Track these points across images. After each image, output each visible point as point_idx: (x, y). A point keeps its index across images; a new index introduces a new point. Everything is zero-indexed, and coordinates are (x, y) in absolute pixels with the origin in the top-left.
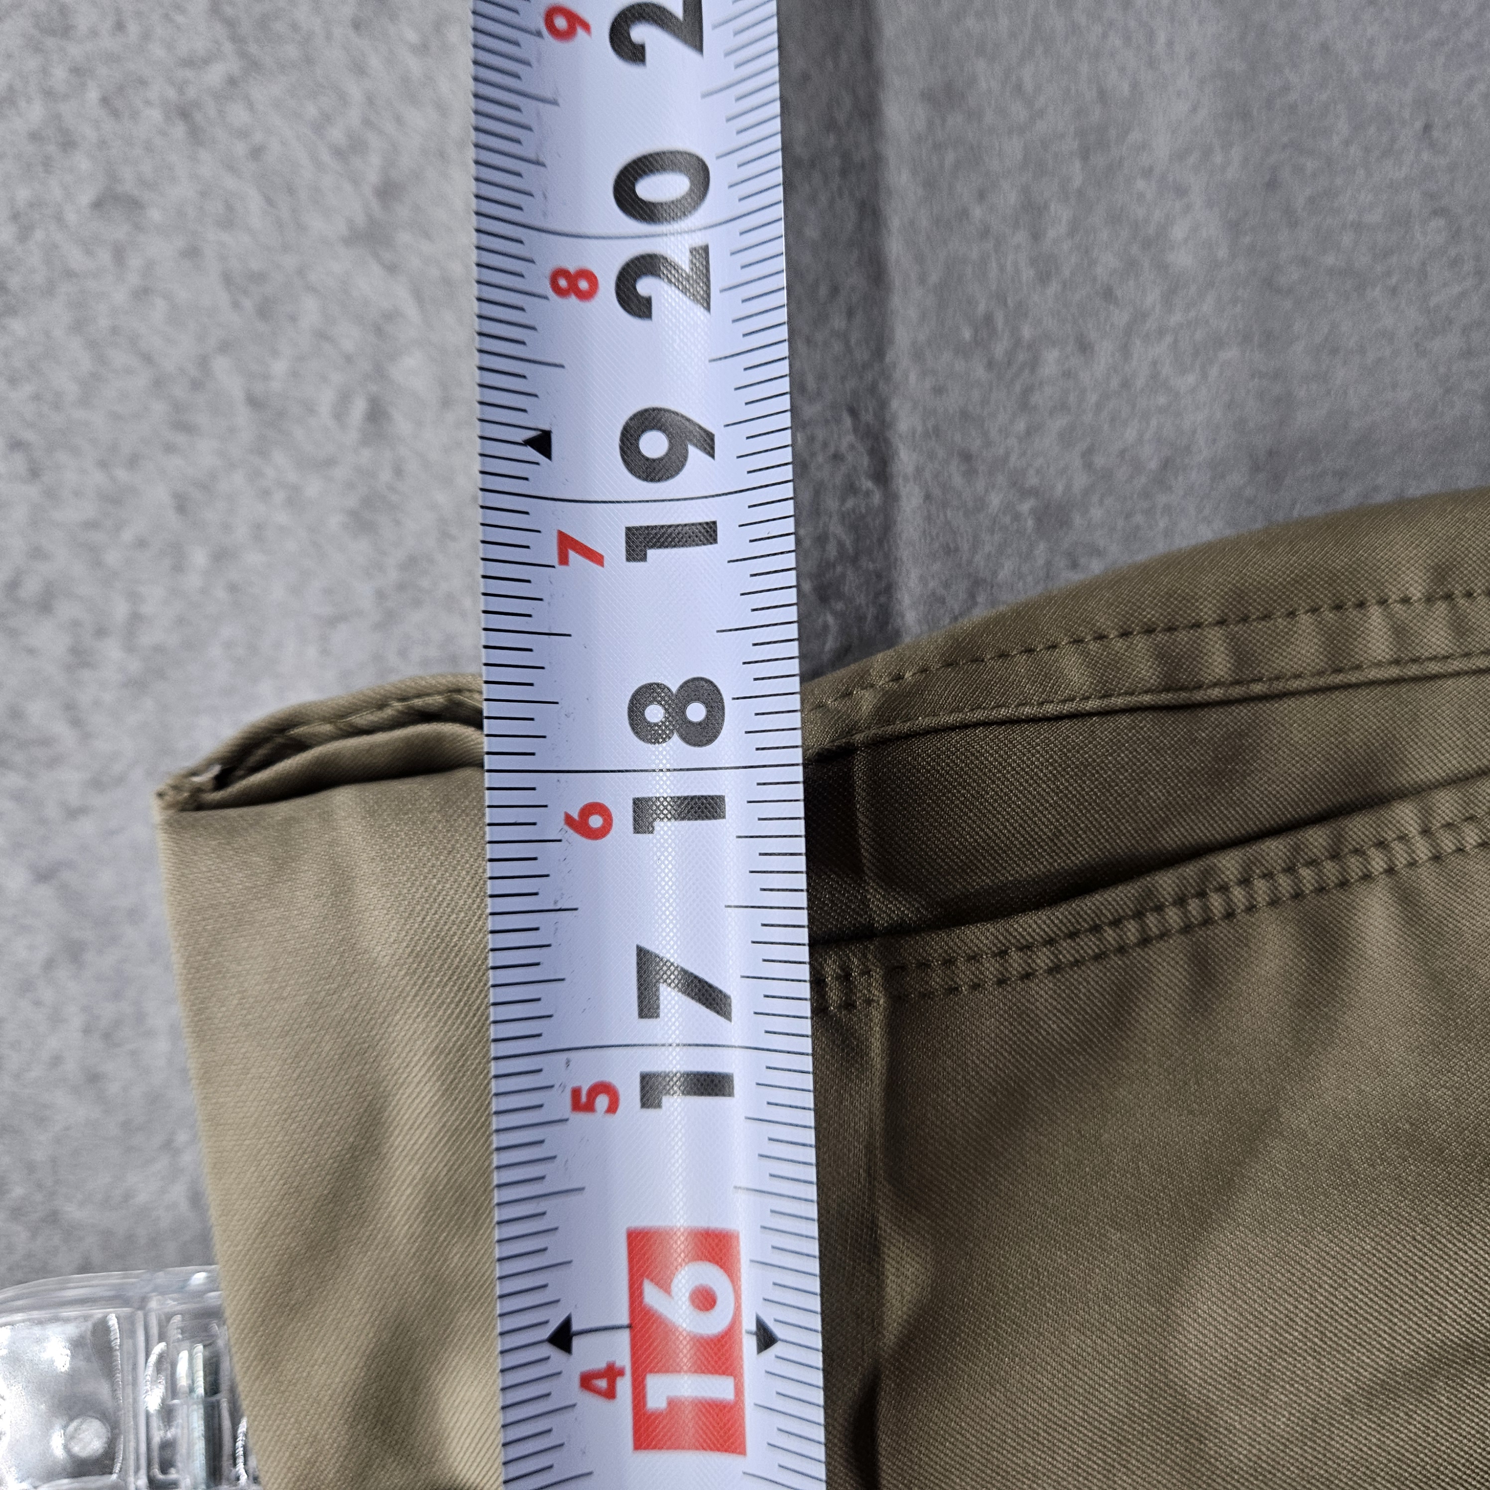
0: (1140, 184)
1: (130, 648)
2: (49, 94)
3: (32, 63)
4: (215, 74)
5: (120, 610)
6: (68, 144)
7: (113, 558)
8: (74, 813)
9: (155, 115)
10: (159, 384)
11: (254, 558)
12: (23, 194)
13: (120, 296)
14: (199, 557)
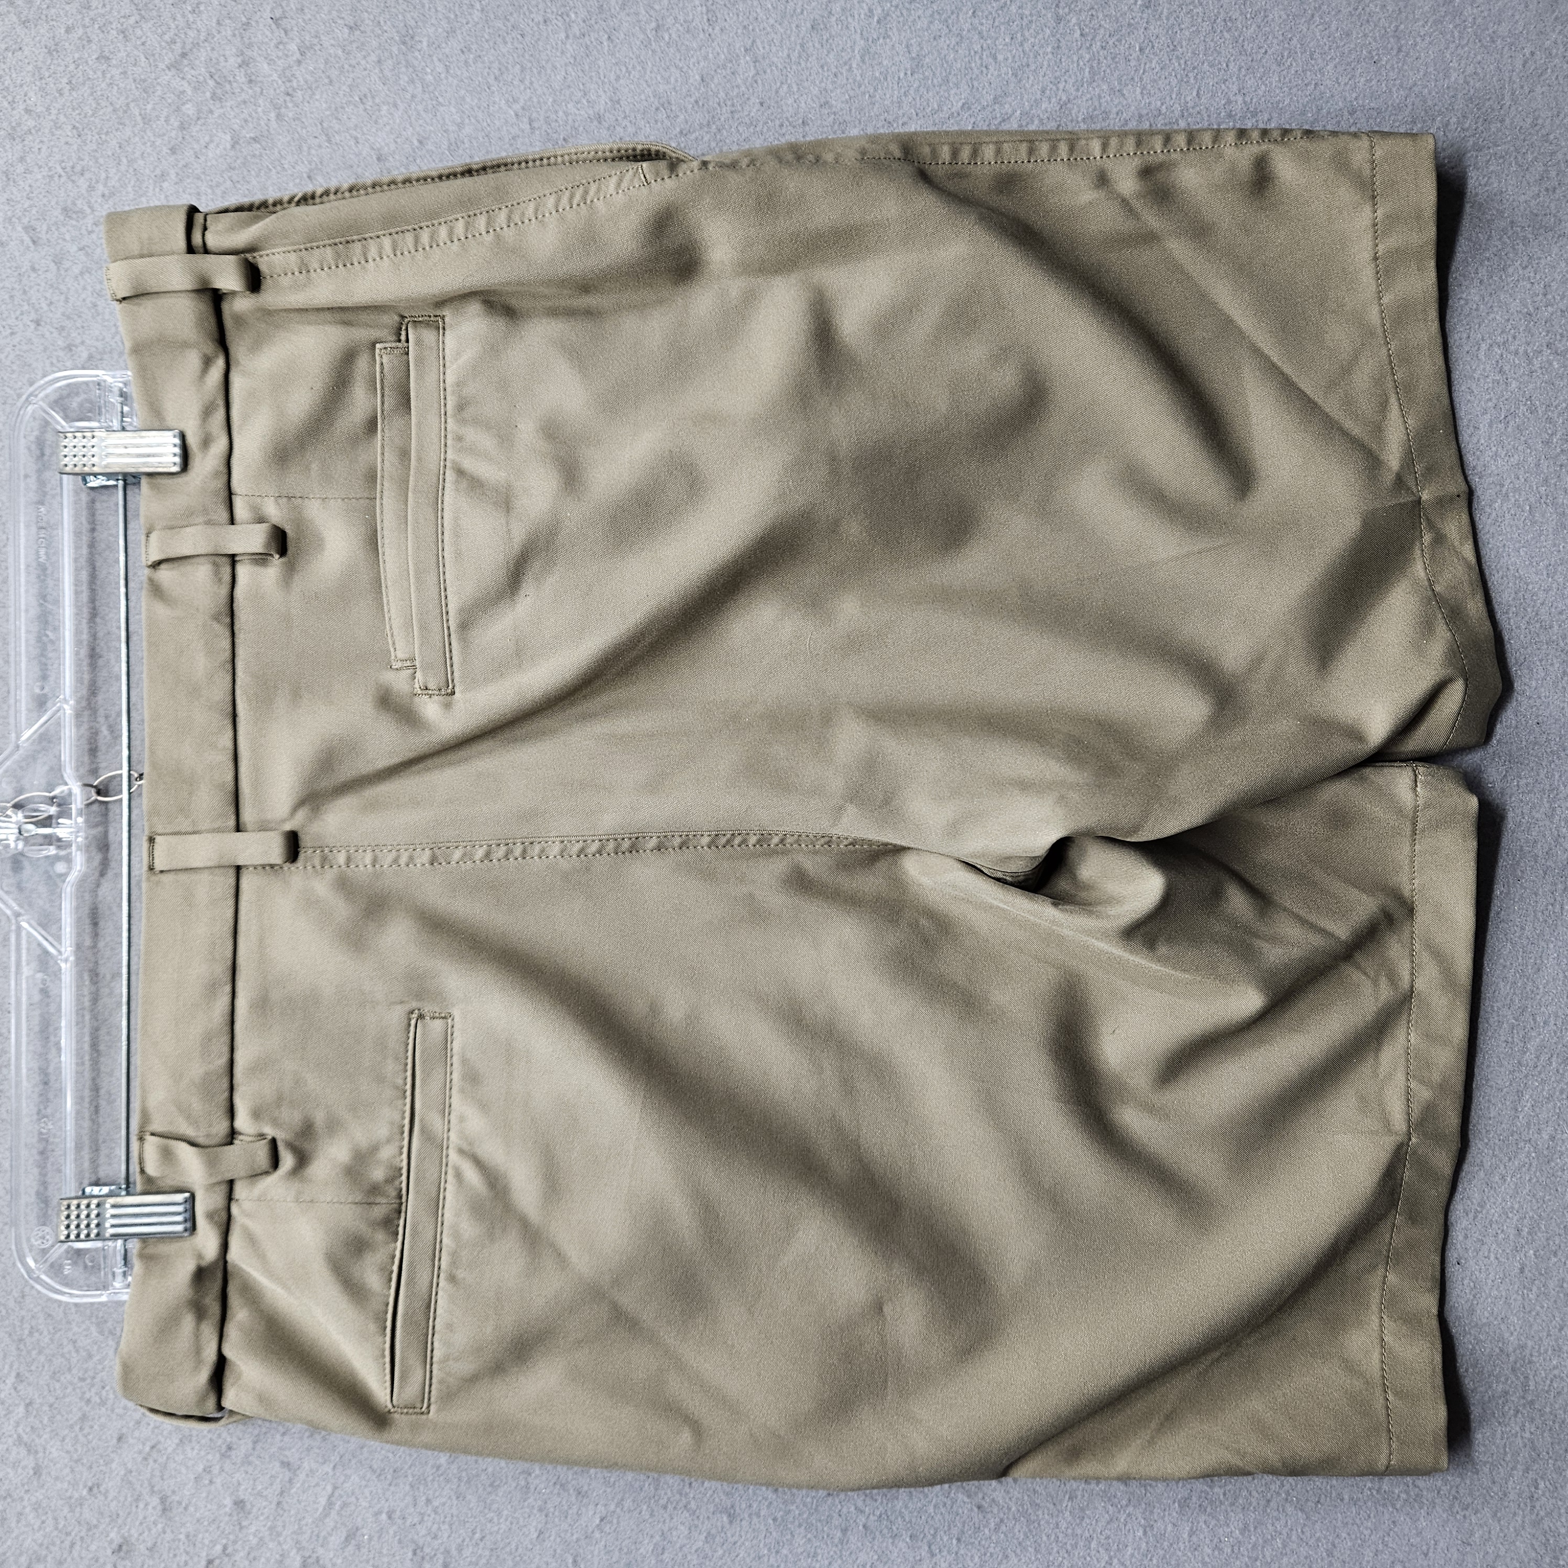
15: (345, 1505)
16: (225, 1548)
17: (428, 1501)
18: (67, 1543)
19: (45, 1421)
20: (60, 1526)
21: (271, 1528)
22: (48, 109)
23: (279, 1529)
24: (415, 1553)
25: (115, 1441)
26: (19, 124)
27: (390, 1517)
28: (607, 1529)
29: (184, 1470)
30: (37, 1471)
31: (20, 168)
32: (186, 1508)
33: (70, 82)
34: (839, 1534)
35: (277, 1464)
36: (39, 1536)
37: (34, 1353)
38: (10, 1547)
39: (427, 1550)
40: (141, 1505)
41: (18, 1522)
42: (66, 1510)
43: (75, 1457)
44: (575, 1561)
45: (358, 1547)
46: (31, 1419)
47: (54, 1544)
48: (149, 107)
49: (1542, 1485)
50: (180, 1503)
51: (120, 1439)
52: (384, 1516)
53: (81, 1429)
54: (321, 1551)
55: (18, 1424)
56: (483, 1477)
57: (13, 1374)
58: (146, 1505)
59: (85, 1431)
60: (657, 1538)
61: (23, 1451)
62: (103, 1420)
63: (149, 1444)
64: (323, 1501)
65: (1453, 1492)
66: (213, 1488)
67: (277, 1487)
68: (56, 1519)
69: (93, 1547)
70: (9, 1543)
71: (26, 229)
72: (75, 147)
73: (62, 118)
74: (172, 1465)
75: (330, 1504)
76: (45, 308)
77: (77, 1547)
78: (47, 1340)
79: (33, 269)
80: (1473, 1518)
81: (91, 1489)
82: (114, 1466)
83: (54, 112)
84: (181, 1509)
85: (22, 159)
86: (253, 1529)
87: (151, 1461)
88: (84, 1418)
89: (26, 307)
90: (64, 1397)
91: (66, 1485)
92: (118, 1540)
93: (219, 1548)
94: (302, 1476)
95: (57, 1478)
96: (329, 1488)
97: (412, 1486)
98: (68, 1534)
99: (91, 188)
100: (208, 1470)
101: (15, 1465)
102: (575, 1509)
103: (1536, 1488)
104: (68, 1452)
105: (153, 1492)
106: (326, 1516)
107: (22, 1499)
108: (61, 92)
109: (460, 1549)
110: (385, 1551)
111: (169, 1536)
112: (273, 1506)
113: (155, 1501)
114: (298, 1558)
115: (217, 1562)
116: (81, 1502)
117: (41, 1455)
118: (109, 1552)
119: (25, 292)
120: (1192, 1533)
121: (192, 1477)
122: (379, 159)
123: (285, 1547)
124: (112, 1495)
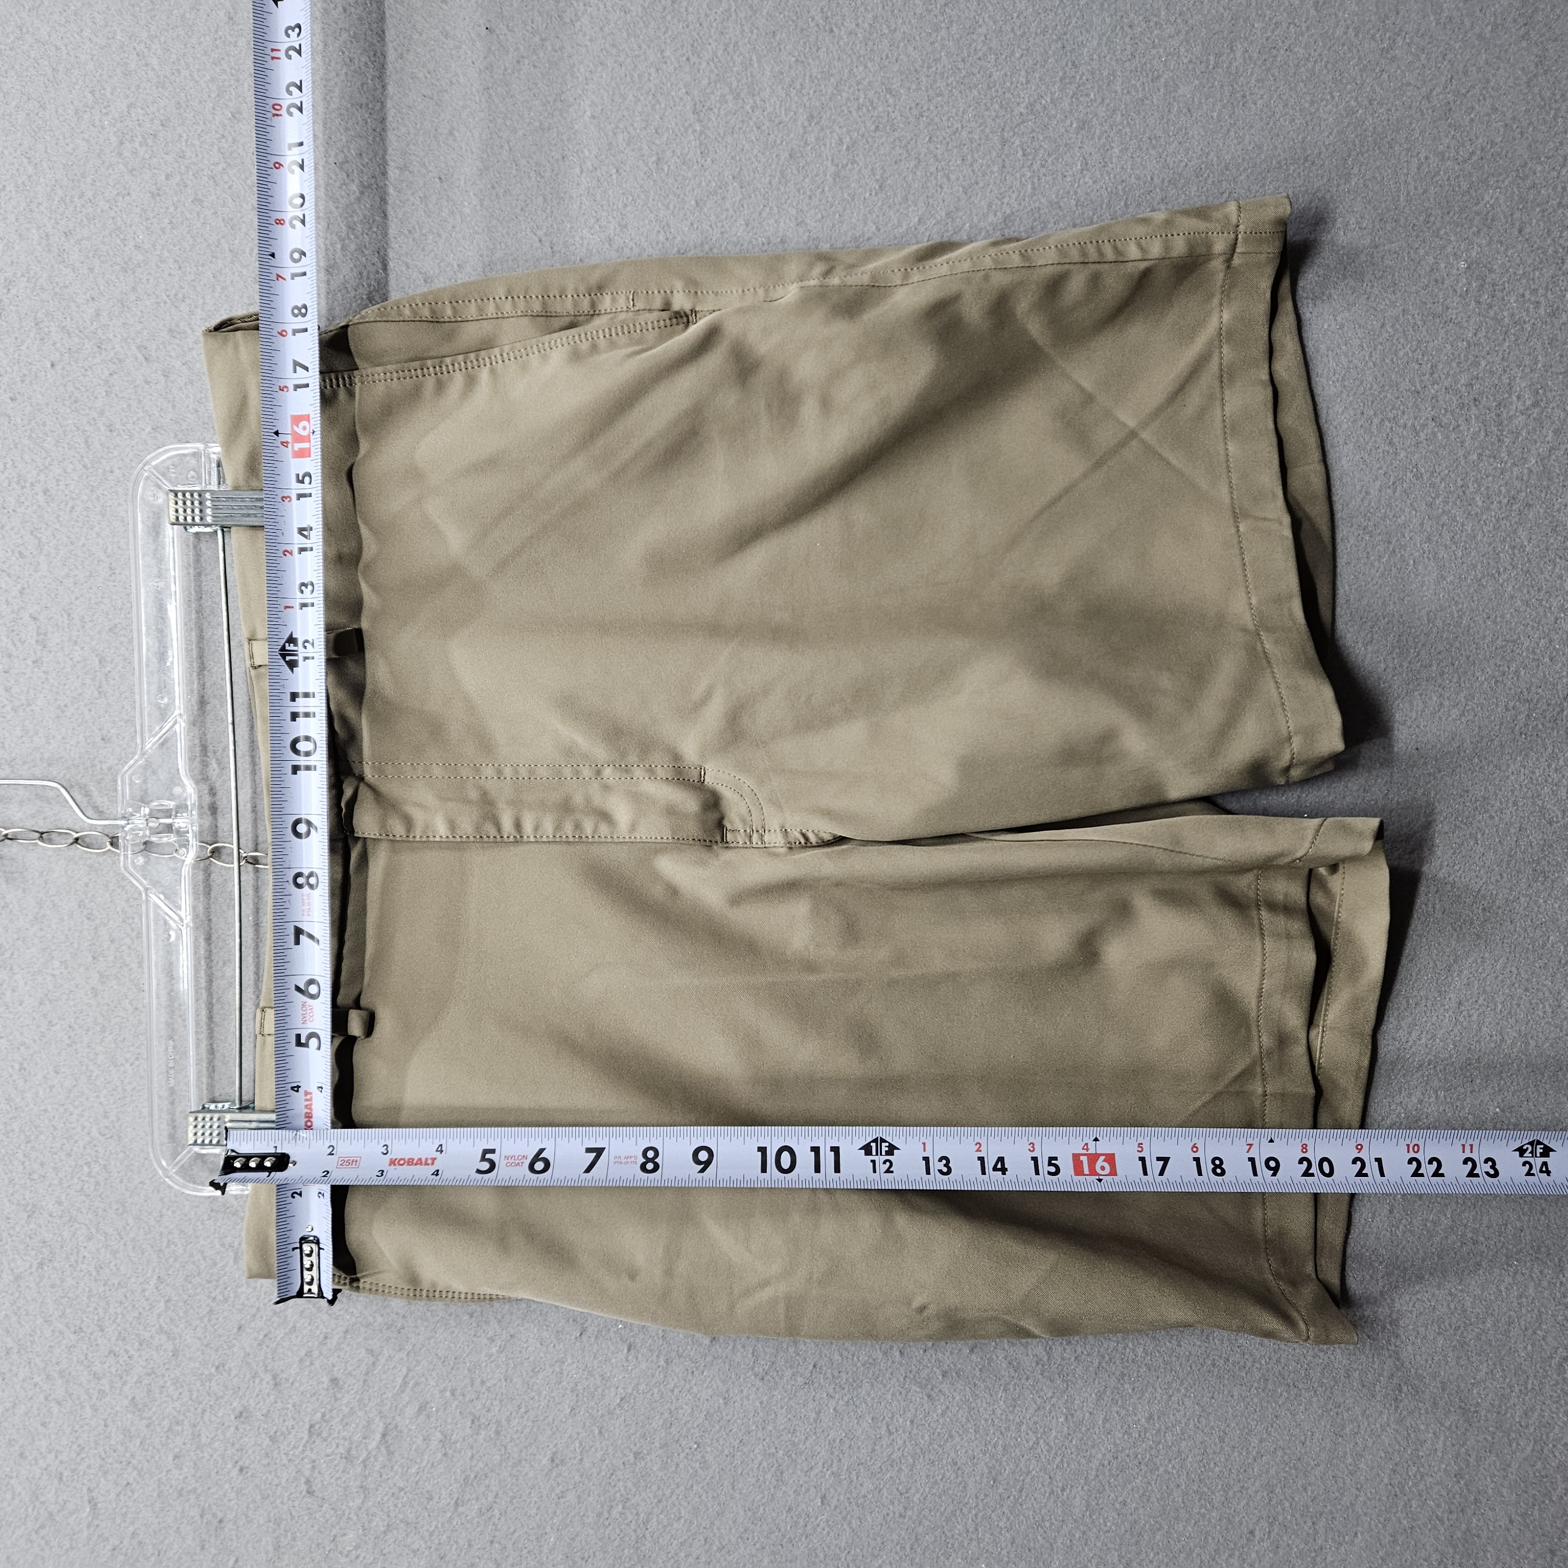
0: (456, 190)
1: (203, 310)
2: (180, 173)
3: (176, 165)
4: (220, 168)
5: (201, 301)
6: (186, 186)
7: (199, 289)
8: (190, 349)
9: (206, 178)
10: (209, 246)
11: (231, 289)
12: (175, 199)
13: (199, 225)
14: (219, 289)
15: (417, 1384)
16: (324, 1415)
17: (483, 1382)
18: (199, 1410)
19: (181, 1314)
20: (194, 1397)
21: (360, 1400)
22: (154, 245)
23: (366, 1401)
24: (473, 1422)
25: (235, 1330)
26: (130, 259)
27: (453, 1394)
28: (626, 1407)
29: (290, 1354)
30: (175, 1354)
31: (132, 297)
32: (292, 1384)
33: (171, 222)
34: (814, 1415)
35: (363, 1351)
36: (177, 1404)
37: (171, 1260)
38: (155, 1413)
39: (483, 1420)
40: (257, 1381)
41: (161, 1393)
42: (198, 1384)
43: (205, 1342)
44: (600, 1432)
45: (428, 1416)
46: (169, 1313)
47: (189, 1411)
48: (236, 242)
49: (1405, 1389)
50: (287, 1380)
51: (240, 1328)
52: (448, 1394)
53: (209, 1320)
54: (398, 1419)
55: (159, 1315)
56: (526, 1364)
57: (155, 1277)
58: (261, 1381)
59: (213, 1322)
60: (666, 1415)
61: (164, 1338)
62: (226, 1313)
63: (262, 1333)
64: (399, 1380)
65: (1328, 1393)
66: (313, 1368)
67: (363, 1368)
68: (190, 1391)
69: (220, 1414)
70: (154, 1409)
71: (139, 348)
72: (177, 278)
73: (166, 253)
74: (280, 1350)
75: (405, 1383)
76: (157, 414)
77: (208, 1413)
78: (181, 1251)
79: (147, 382)
80: (1346, 1415)
81: (217, 1368)
82: (235, 1349)
83: (159, 247)
84: (288, 1385)
85: (134, 289)
86: (345, 1401)
87: (264, 1347)
88: (211, 1311)
89: (141, 414)
90: (196, 1295)
91: (197, 1365)
92: (239, 1409)
93: (319, 1415)
94: (383, 1361)
95: (190, 1359)
96: (404, 1370)
97: (469, 1370)
98: (200, 1403)
99: (192, 313)
100: (309, 1354)
101: (158, 1348)
102: (600, 1390)
103: (1400, 1391)
104: (199, 1339)
105: (266, 1371)
106: (403, 1392)
107: (163, 1376)
108: (163, 230)
109: (509, 1420)
110: (449, 1420)
111: (279, 1405)
112: (361, 1383)
113: (268, 1377)
114: (381, 1425)
115: (317, 1427)
116: (210, 1378)
117: (178, 1341)
118: (233, 1417)
119: (140, 402)
120: (1106, 1420)
121: (297, 1359)
122: (425, 281)
123: (371, 1415)
124: (234, 1372)
